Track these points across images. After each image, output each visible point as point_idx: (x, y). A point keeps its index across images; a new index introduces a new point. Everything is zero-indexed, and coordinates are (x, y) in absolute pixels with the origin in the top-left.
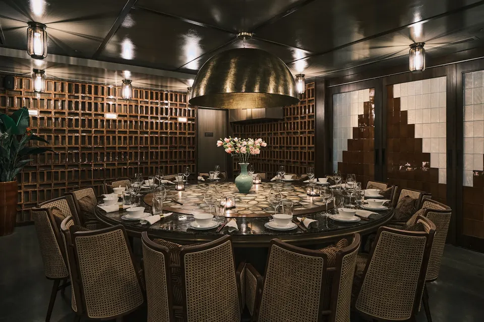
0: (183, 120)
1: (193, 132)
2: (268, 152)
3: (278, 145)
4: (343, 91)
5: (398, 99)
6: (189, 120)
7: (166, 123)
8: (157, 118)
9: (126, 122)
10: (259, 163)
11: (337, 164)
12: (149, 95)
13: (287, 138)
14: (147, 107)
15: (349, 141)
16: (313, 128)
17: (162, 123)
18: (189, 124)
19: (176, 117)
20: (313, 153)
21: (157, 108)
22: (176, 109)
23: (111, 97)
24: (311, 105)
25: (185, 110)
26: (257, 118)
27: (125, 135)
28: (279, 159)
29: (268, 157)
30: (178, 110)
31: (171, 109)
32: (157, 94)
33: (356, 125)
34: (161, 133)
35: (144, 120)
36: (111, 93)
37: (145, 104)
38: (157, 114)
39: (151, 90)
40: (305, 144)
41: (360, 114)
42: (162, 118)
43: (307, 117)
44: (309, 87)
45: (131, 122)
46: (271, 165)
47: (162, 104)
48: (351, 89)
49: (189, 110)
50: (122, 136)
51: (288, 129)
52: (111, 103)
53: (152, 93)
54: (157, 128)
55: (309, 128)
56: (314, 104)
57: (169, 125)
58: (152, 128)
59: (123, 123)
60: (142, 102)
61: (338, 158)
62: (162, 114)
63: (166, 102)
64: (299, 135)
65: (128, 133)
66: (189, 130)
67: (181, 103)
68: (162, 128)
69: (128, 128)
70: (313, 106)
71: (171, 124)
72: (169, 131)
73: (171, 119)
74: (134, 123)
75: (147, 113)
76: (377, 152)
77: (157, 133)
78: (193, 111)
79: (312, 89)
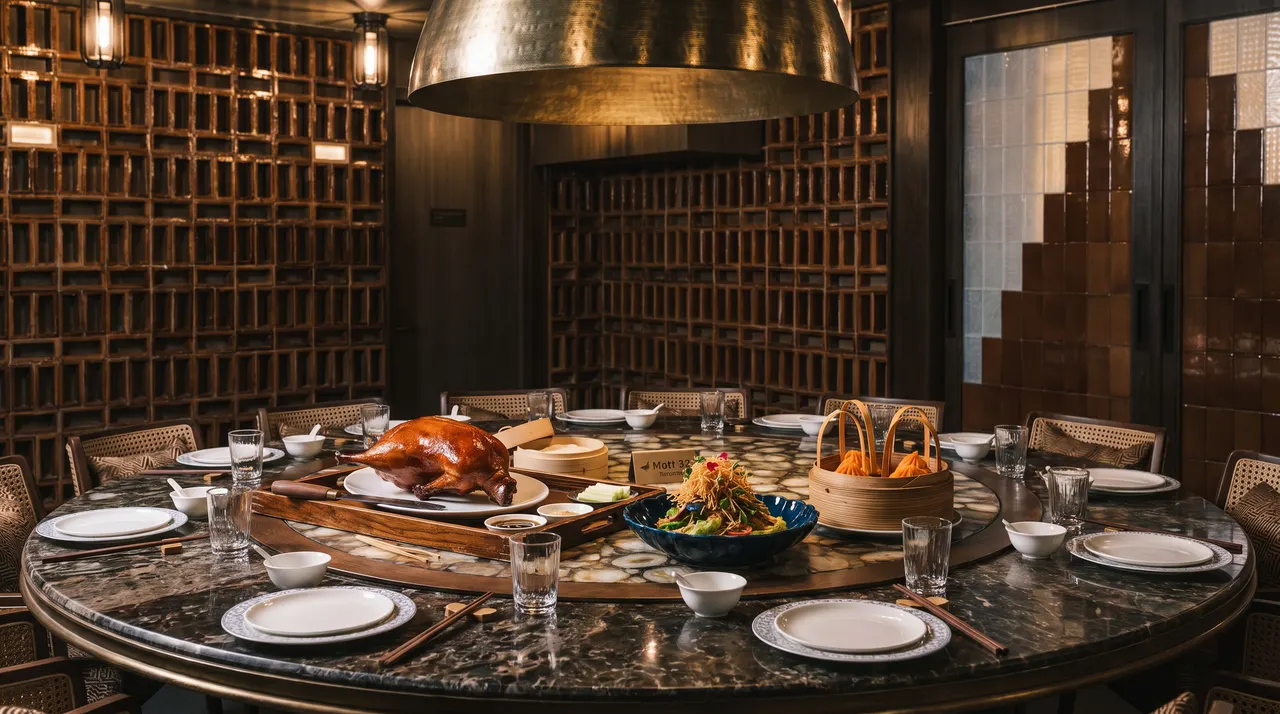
0: (331, 153)
1: (374, 206)
2: (696, 292)
3: (738, 266)
4: (1004, 43)
5: (1230, 81)
6: (355, 154)
7: (263, 168)
8: (222, 144)
9: (93, 159)
10: (656, 340)
11: (979, 348)
12: (192, 46)
13: (775, 234)
14: (181, 97)
15: (1029, 249)
16: (880, 194)
17: (243, 168)
18: (358, 172)
19: (303, 141)
20: (880, 297)
21: (223, 101)
22: (302, 107)
23: (32, 50)
24: (874, 98)
25: (340, 110)
26: (653, 150)
27: (90, 221)
28: (740, 325)
29: (695, 314)
30: (312, 108)
31: (283, 107)
32: (222, 37)
33: (1058, 185)
34: (243, 211)
35: (172, 155)
36: (30, 33)
37: (173, 81)
38: (223, 126)
39: (201, 19)
40: (849, 260)
41: (1072, 139)
42: (245, 146)
43: (857, 148)
44: (868, 22)
45: (116, 161)
46: (708, 348)
47: (248, 83)
48: (1039, 37)
49: (358, 113)
50: (81, 221)
51: (777, 199)
52: (30, 76)
53: (201, 34)
54: (224, 189)
55: (864, 196)
56: (886, 93)
57: (274, 176)
58: (203, 188)
59: (81, 164)
60: (163, 75)
61: (983, 321)
62: (244, 126)
63: (259, 73)
64: (825, 225)
65: (104, 210)
66: (357, 197)
67: (322, 80)
68: (244, 190)
69: (105, 187)
70: (882, 102)
71: (283, 169)
72: (274, 199)
73: (283, 149)
74: (128, 166)
75: (181, 122)
76: (1141, 295)
77: (224, 209)
78: (375, 115)
79: (881, 33)
